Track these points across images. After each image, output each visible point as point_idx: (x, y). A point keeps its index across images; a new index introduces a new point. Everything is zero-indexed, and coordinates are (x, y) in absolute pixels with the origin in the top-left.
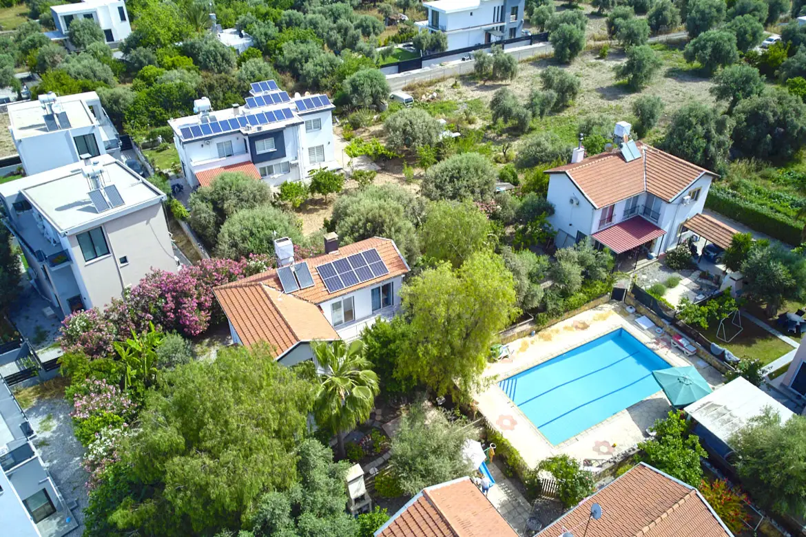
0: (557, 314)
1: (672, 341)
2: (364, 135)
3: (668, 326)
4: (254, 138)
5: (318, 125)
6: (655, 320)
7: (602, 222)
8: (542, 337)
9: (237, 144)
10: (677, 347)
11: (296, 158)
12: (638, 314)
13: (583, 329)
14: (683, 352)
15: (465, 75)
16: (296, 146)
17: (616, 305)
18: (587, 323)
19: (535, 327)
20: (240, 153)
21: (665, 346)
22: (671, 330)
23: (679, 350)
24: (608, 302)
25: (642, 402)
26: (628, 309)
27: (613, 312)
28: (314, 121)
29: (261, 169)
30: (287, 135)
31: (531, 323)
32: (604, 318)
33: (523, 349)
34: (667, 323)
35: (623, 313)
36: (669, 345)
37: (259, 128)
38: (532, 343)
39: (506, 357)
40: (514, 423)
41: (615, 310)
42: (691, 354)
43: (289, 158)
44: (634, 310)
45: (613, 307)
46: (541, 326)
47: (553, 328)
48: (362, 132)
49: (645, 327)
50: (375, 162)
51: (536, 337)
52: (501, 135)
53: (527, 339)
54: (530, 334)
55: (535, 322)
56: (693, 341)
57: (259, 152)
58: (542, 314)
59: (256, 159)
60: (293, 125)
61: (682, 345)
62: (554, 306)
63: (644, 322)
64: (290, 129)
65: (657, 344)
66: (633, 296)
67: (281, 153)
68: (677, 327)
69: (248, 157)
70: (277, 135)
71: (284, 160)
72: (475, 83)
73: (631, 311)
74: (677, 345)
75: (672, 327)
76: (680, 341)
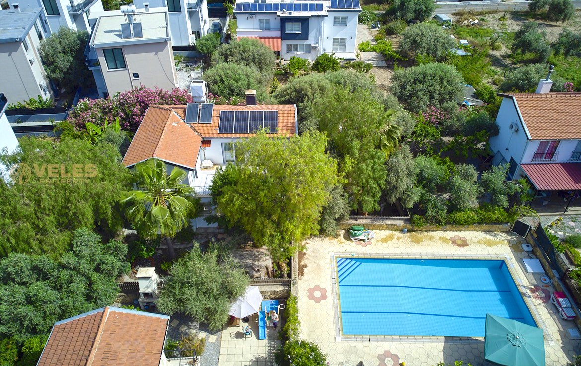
0: (437, 223)
1: (552, 296)
2: (394, 40)
3: (556, 280)
4: (284, 21)
5: (344, 22)
6: (547, 267)
7: (537, 155)
8: (412, 237)
9: (275, 23)
10: (554, 304)
11: (317, 43)
12: (532, 254)
13: (459, 245)
14: (558, 312)
15: (518, 12)
16: (319, 33)
17: (514, 237)
18: (468, 242)
19: (409, 226)
20: (276, 30)
21: (541, 298)
22: (558, 284)
23: (555, 309)
24: (507, 232)
25: (468, 338)
26: (524, 246)
27: (505, 242)
28: (342, 18)
29: (288, 45)
30: (312, 24)
31: (406, 221)
32: (490, 244)
33: (384, 240)
34: (557, 275)
35: (516, 248)
36: (546, 299)
37: (290, 14)
38: (398, 238)
39: (364, 240)
40: (324, 297)
41: (509, 242)
42: (565, 318)
43: (311, 41)
44: (531, 249)
45: (509, 238)
46: (416, 228)
47: (431, 233)
48: (394, 38)
49: (530, 270)
50: (385, 60)
51: (407, 234)
52: (516, 64)
53: (397, 234)
54: (402, 231)
55: (410, 221)
56: (574, 306)
57: (287, 32)
58: (418, 217)
59: (284, 36)
60: (318, 16)
61: (560, 306)
62: (434, 214)
63: (532, 266)
64: (316, 20)
65: (533, 291)
66: (535, 235)
67: (305, 36)
68: (566, 285)
69: (278, 34)
70: (304, 21)
71: (307, 42)
72: (525, 20)
73: (526, 249)
74: (555, 303)
75: (560, 283)
76: (560, 299)
